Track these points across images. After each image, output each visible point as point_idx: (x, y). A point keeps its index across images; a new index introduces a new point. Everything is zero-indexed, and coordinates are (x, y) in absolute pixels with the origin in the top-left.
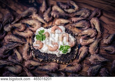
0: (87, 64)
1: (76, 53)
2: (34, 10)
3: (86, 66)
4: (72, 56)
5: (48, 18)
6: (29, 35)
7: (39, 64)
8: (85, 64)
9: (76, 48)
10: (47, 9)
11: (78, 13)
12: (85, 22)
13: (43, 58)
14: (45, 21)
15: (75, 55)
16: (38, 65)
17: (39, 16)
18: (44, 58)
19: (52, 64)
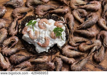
0: (7, 20)
2: (75, 68)
3: (9, 18)
7: (54, 11)
8: (9, 20)
9: (20, 31)
12: (16, 59)
13: (52, 16)
15: (20, 24)
19: (42, 13)
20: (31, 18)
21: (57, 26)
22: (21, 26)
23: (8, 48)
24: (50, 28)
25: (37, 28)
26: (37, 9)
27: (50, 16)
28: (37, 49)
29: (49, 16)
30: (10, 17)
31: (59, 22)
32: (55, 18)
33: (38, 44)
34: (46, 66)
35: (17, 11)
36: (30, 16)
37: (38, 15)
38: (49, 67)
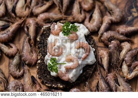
1: (54, 85)
4: (48, 81)
5: (107, 37)
6: (75, 16)
9: (62, 85)
10: (122, 34)
11: (120, 80)
13: (41, 41)
14: (102, 34)
15: (50, 85)
16: (30, 36)
17: (107, 25)
18: (41, 43)
20: (41, 69)
21: (61, 30)
22: (53, 84)
25: (61, 58)
27: (40, 43)
28: (91, 61)
29: (39, 45)
31: (53, 29)
34: (115, 51)
36: (39, 71)
37: (38, 60)
38: (117, 48)
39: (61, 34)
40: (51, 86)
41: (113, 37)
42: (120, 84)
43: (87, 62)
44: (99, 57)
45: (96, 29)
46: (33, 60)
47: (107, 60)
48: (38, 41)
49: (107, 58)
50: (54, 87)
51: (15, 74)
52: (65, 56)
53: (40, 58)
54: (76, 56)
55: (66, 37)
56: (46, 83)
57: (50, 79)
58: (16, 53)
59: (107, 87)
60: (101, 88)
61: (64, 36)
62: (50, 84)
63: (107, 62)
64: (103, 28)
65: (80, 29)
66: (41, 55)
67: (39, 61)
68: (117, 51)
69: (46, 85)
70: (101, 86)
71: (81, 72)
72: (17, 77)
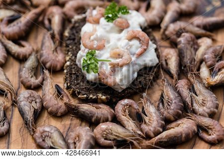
20: (71, 74)
21: (103, 16)
22: (90, 93)
23: (145, 123)
24: (105, 29)
25: (103, 54)
26: (50, 61)
27: (69, 39)
28: (151, 61)
29: (68, 42)
30: (63, 123)
31: (90, 15)
32: (74, 32)
33: (140, 55)
35: (53, 99)
36: (67, 76)
37: (66, 62)
38: (192, 43)
39: (103, 21)
40: (87, 98)
41: (184, 29)
42: (198, 92)
43: (144, 61)
44: (163, 59)
45: (158, 20)
46: (58, 61)
47: (176, 60)
48: (66, 37)
49: (177, 58)
50: (91, 98)
51: (29, 81)
52: (109, 50)
53: (70, 59)
54: (127, 49)
55: (111, 24)
56: (79, 93)
57: (85, 88)
58: (30, 53)
59: (177, 95)
60: (168, 99)
61: (107, 23)
62: (85, 94)
63: (176, 63)
64: (167, 18)
65: (131, 17)
66: (71, 55)
67: (68, 63)
68: (192, 47)
69: (79, 96)
70: (168, 96)
71: (136, 75)
72: (32, 87)
